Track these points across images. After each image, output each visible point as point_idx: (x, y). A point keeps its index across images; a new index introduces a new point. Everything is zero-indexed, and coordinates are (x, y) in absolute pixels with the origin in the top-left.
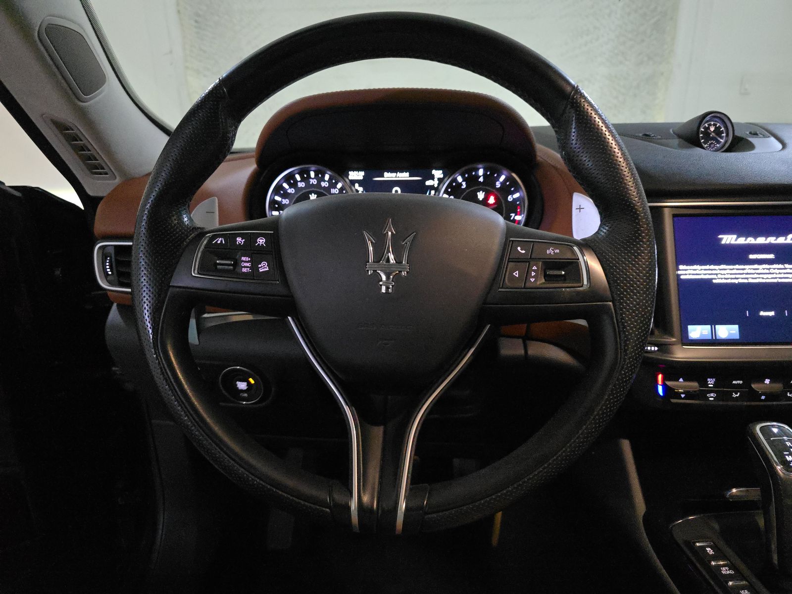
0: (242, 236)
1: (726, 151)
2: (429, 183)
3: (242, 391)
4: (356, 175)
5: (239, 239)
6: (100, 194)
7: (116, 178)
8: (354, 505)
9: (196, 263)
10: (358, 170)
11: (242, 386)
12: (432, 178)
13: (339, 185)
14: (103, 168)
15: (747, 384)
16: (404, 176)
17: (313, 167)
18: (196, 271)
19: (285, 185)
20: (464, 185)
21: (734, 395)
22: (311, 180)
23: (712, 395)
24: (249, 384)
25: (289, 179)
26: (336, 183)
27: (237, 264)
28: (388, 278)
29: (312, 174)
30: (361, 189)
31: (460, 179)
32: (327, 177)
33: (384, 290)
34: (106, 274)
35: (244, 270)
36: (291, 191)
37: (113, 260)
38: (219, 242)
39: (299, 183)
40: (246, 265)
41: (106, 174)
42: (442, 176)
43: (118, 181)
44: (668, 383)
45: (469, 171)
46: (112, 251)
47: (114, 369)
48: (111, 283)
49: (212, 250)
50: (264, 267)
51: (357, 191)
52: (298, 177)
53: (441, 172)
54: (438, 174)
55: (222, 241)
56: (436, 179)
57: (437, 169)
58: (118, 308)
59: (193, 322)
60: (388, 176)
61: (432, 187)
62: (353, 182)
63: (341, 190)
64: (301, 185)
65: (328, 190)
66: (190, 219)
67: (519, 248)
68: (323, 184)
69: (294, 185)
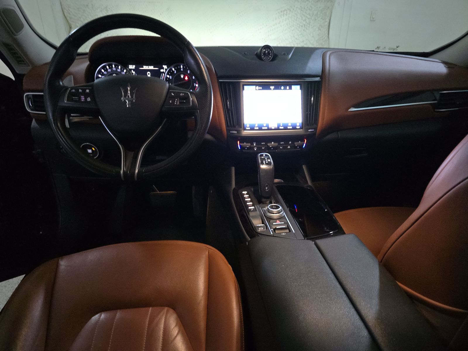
0: (81, 89)
1: (271, 61)
2: (162, 70)
3: (90, 153)
4: (132, 67)
5: (80, 90)
6: (23, 73)
7: (29, 66)
8: (122, 172)
9: (66, 98)
10: (133, 64)
11: (90, 151)
12: (163, 68)
13: (125, 71)
14: (23, 62)
15: (266, 144)
16: (151, 68)
17: (114, 63)
18: (66, 100)
19: (103, 71)
20: (175, 72)
21: (263, 148)
22: (113, 69)
23: (256, 148)
24: (92, 150)
25: (104, 67)
26: (124, 70)
27: (80, 98)
28: (129, 102)
29: (113, 66)
30: (134, 72)
31: (173, 69)
32: (120, 67)
33: (128, 106)
34: (30, 106)
35: (82, 100)
36: (105, 73)
37: (32, 100)
38: (73, 91)
39: (108, 70)
40: (83, 98)
41: (25, 64)
42: (167, 68)
43: (30, 67)
44: (241, 144)
45: (177, 66)
46: (31, 97)
47: (33, 152)
48: (32, 110)
49: (71, 94)
50: (89, 99)
51: (133, 73)
52: (108, 67)
53: (166, 66)
54: (165, 67)
55: (74, 91)
56: (164, 69)
57: (165, 65)
58: (35, 120)
59: (67, 121)
60: (145, 67)
61: (163, 72)
62: (131, 70)
63: (126, 72)
64: (109, 70)
65: (120, 72)
66: (63, 83)
67: (172, 93)
68: (118, 70)
69: (106, 70)
